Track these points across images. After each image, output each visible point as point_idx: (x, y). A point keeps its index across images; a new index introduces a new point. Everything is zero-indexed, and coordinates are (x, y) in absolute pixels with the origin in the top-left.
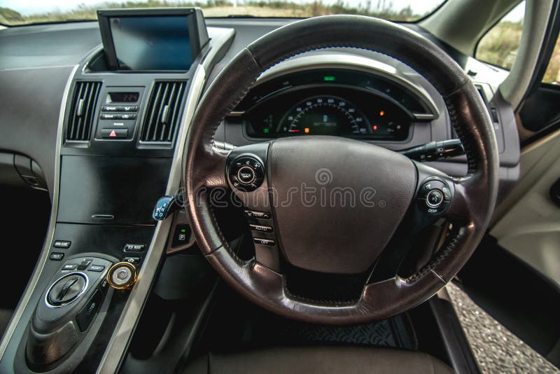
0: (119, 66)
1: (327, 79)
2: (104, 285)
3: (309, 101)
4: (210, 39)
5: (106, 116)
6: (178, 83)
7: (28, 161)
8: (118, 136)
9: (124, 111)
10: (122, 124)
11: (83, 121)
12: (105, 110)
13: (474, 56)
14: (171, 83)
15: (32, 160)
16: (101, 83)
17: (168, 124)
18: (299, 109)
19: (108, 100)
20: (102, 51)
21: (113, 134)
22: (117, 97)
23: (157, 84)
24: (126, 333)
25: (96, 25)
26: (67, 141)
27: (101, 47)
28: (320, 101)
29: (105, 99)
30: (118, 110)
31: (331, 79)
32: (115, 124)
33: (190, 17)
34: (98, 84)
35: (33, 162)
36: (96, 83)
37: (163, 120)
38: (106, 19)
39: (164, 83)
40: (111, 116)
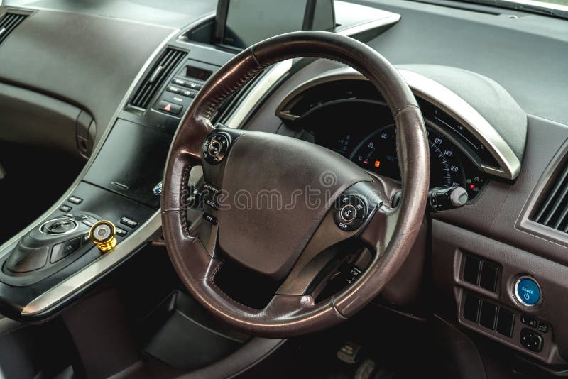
0: (224, 40)
2: (86, 238)
4: (338, 25)
5: (172, 88)
7: (90, 119)
8: (172, 112)
9: (189, 87)
10: (181, 100)
11: (151, 89)
12: (174, 82)
15: (93, 119)
16: (187, 53)
19: (184, 73)
21: (168, 108)
22: (193, 72)
26: (129, 105)
29: (180, 71)
30: (185, 85)
32: (175, 99)
35: (93, 123)
36: (183, 53)
40: (176, 89)
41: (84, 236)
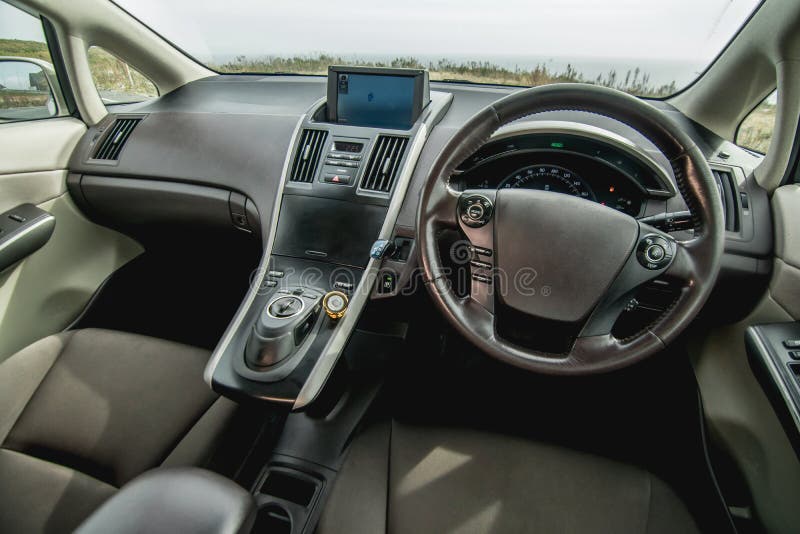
1: (553, 145)
2: (317, 311)
3: (530, 169)
4: (431, 102)
5: (332, 162)
6: (400, 139)
7: (243, 199)
8: (341, 182)
9: (348, 159)
10: (345, 171)
11: (307, 166)
12: (329, 157)
13: (735, 142)
14: (394, 139)
15: (247, 197)
16: (327, 133)
17: (387, 175)
18: (518, 177)
19: (333, 148)
20: (325, 104)
21: (336, 178)
22: (341, 146)
23: (380, 138)
24: (333, 355)
25: (326, 80)
26: (289, 181)
27: (324, 99)
28: (541, 170)
29: (331, 146)
30: (342, 158)
31: (559, 145)
32: (339, 170)
33: (418, 78)
34: (324, 133)
35: (249, 201)
36: (322, 132)
37: (384, 171)
38: (336, 74)
39: (387, 138)
40: (336, 163)
41: (313, 310)
